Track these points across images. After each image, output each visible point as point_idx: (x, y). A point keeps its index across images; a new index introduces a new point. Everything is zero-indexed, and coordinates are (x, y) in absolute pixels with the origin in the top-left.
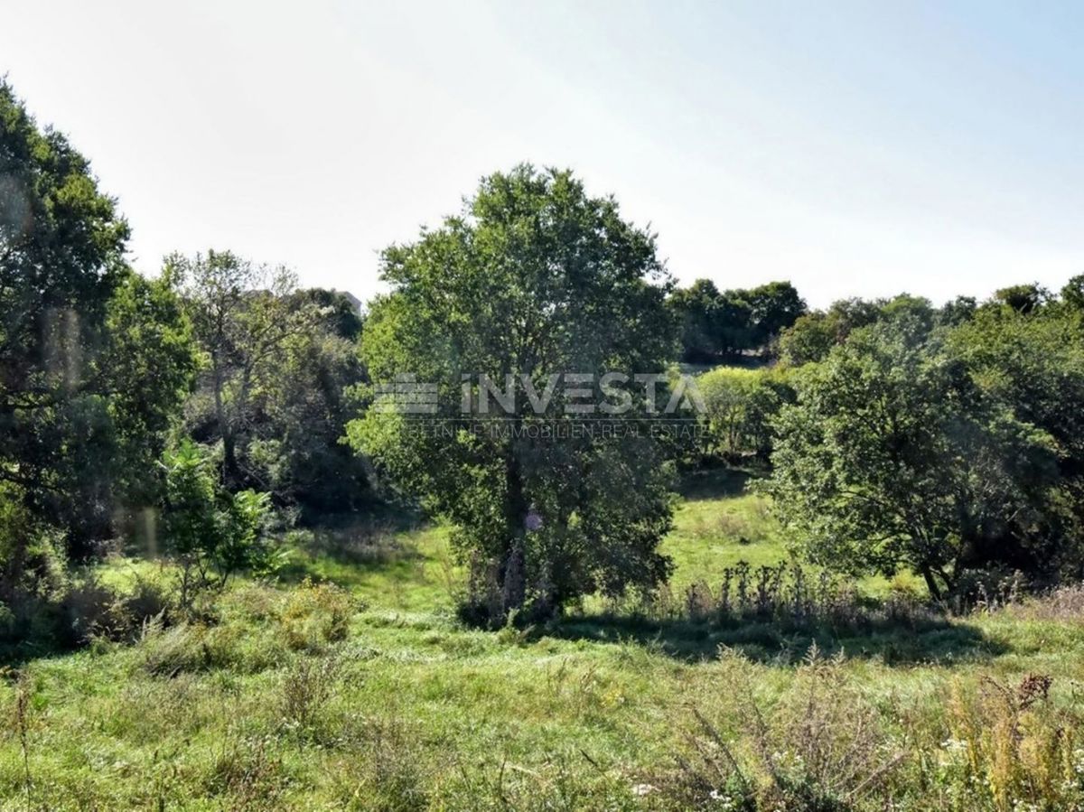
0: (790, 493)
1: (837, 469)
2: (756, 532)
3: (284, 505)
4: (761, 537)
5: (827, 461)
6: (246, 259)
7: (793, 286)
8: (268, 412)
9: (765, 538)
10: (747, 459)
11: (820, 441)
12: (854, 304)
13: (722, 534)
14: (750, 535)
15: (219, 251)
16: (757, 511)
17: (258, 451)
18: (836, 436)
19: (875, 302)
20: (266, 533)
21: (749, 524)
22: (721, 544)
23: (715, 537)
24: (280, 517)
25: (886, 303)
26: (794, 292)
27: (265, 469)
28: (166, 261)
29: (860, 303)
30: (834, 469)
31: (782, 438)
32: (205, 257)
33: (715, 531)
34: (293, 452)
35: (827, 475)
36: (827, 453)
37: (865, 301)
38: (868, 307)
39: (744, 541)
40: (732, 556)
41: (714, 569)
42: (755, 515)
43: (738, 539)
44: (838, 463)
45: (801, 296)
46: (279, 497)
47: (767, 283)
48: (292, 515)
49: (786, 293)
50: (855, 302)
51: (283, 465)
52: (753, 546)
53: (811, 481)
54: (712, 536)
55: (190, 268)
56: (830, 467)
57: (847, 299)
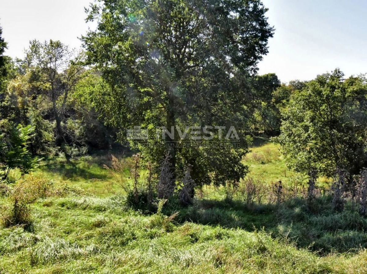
0: (288, 143)
1: (311, 132)
2: (267, 160)
3: (81, 146)
4: (269, 162)
5: (306, 128)
6: (66, 45)
7: (276, 75)
8: (76, 109)
9: (271, 162)
10: (261, 134)
11: (303, 121)
12: (297, 82)
13: (254, 160)
14: (265, 161)
15: (54, 40)
16: (267, 152)
17: (71, 124)
18: (310, 118)
19: (304, 82)
20: (72, 157)
21: (264, 156)
22: (254, 164)
23: (252, 161)
24: (79, 151)
25: (307, 82)
26: (276, 77)
27: (74, 131)
28: (30, 43)
29: (299, 82)
30: (309, 132)
31: (285, 120)
32: (48, 43)
33: (251, 159)
34: (85, 125)
35: (306, 135)
36: (306, 126)
37: (300, 81)
38: (301, 84)
39: (263, 163)
40: (259, 169)
41: (253, 174)
42: (266, 154)
43: (261, 162)
44: (311, 129)
45: (279, 78)
46: (78, 142)
47: (267, 73)
48: (84, 149)
49: (274, 77)
50: (297, 81)
51: (81, 130)
52: (267, 165)
53: (299, 137)
54: (250, 161)
55: (42, 47)
56: (308, 131)
57: (294, 80)
